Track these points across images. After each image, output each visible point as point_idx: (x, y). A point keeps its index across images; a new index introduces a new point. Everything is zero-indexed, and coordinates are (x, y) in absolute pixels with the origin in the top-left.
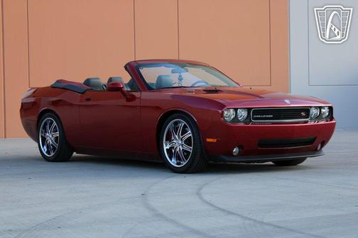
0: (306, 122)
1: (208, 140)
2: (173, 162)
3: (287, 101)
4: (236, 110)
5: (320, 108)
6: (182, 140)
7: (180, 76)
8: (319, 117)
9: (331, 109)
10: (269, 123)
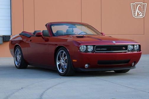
0: (126, 52)
1: (74, 60)
2: (60, 71)
3: (114, 42)
4: (86, 46)
5: (134, 45)
6: (63, 60)
7: (73, 30)
8: (133, 50)
9: (140, 46)
10: (104, 52)
